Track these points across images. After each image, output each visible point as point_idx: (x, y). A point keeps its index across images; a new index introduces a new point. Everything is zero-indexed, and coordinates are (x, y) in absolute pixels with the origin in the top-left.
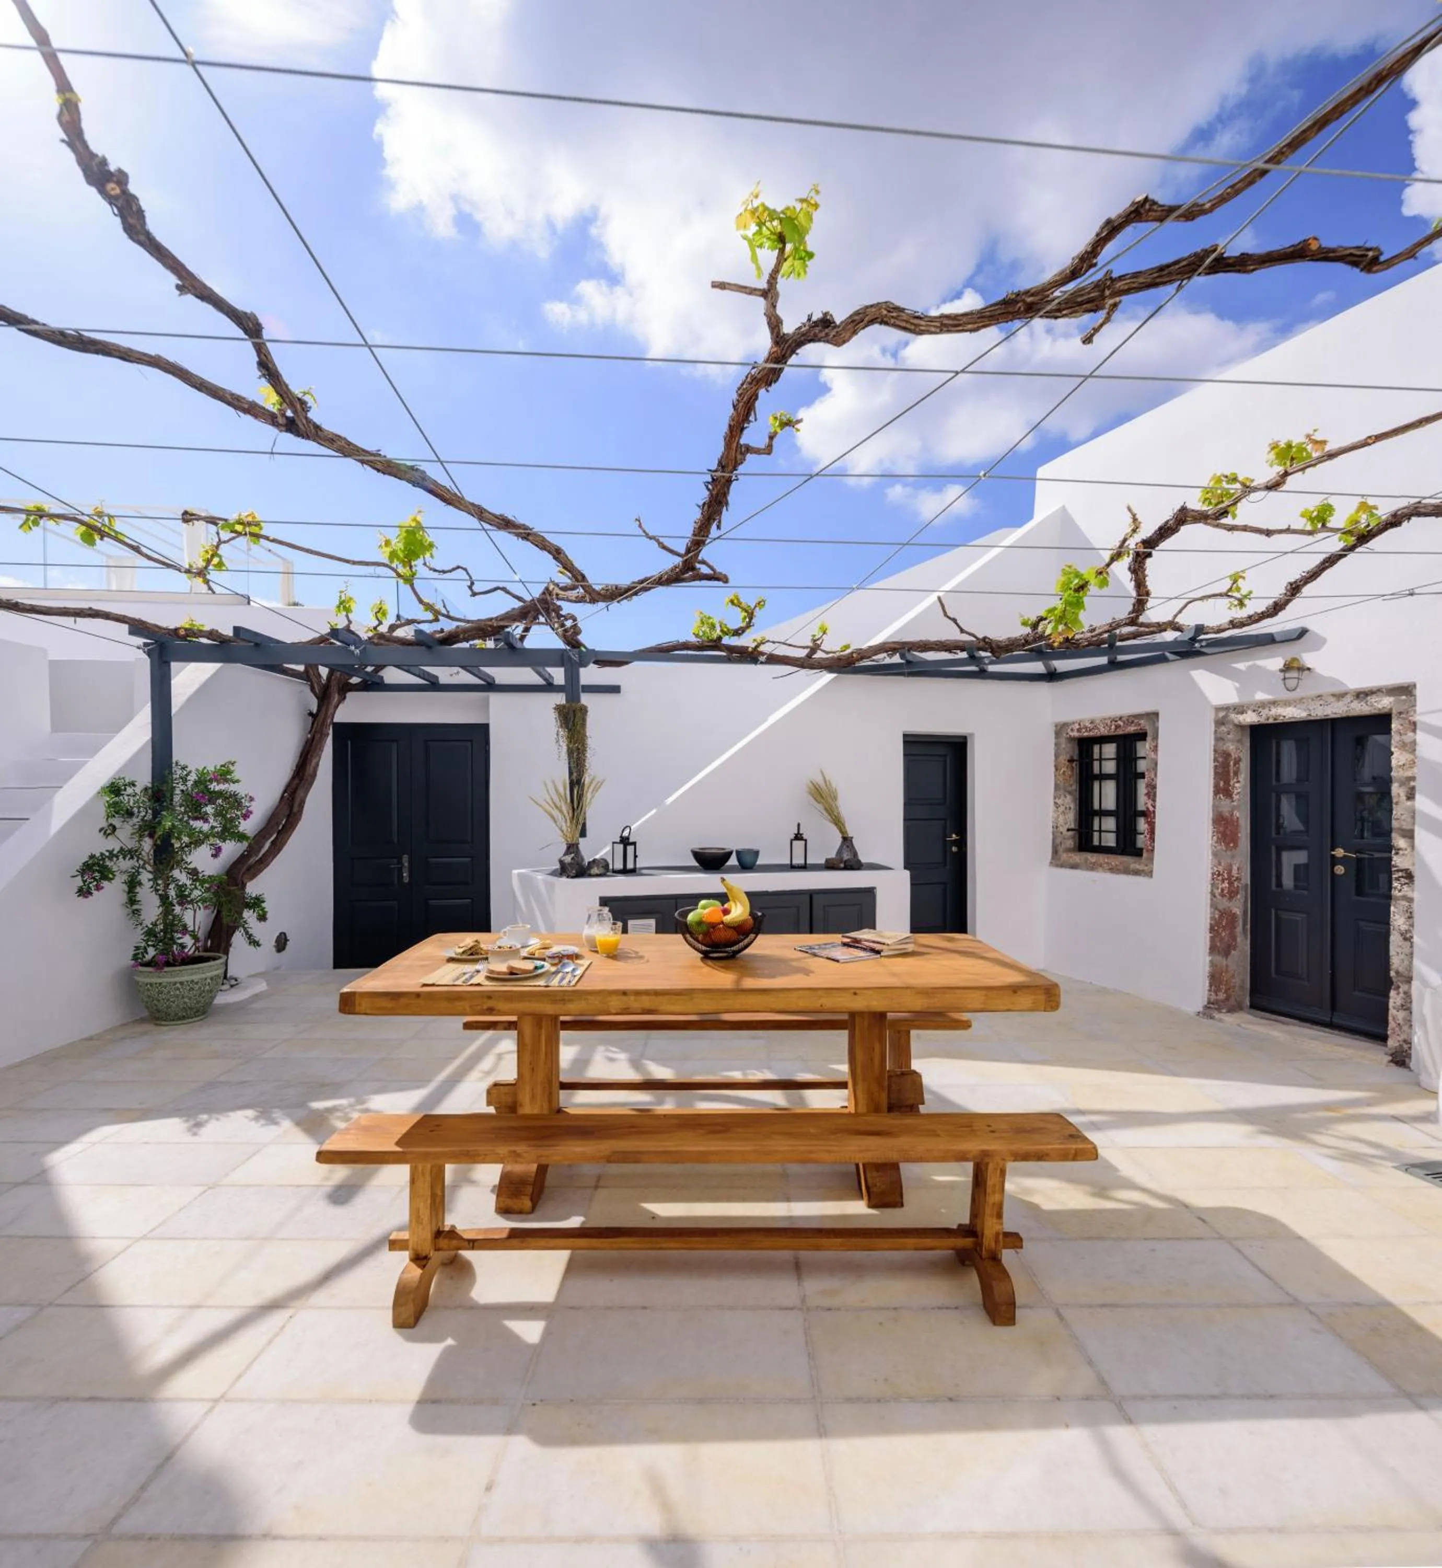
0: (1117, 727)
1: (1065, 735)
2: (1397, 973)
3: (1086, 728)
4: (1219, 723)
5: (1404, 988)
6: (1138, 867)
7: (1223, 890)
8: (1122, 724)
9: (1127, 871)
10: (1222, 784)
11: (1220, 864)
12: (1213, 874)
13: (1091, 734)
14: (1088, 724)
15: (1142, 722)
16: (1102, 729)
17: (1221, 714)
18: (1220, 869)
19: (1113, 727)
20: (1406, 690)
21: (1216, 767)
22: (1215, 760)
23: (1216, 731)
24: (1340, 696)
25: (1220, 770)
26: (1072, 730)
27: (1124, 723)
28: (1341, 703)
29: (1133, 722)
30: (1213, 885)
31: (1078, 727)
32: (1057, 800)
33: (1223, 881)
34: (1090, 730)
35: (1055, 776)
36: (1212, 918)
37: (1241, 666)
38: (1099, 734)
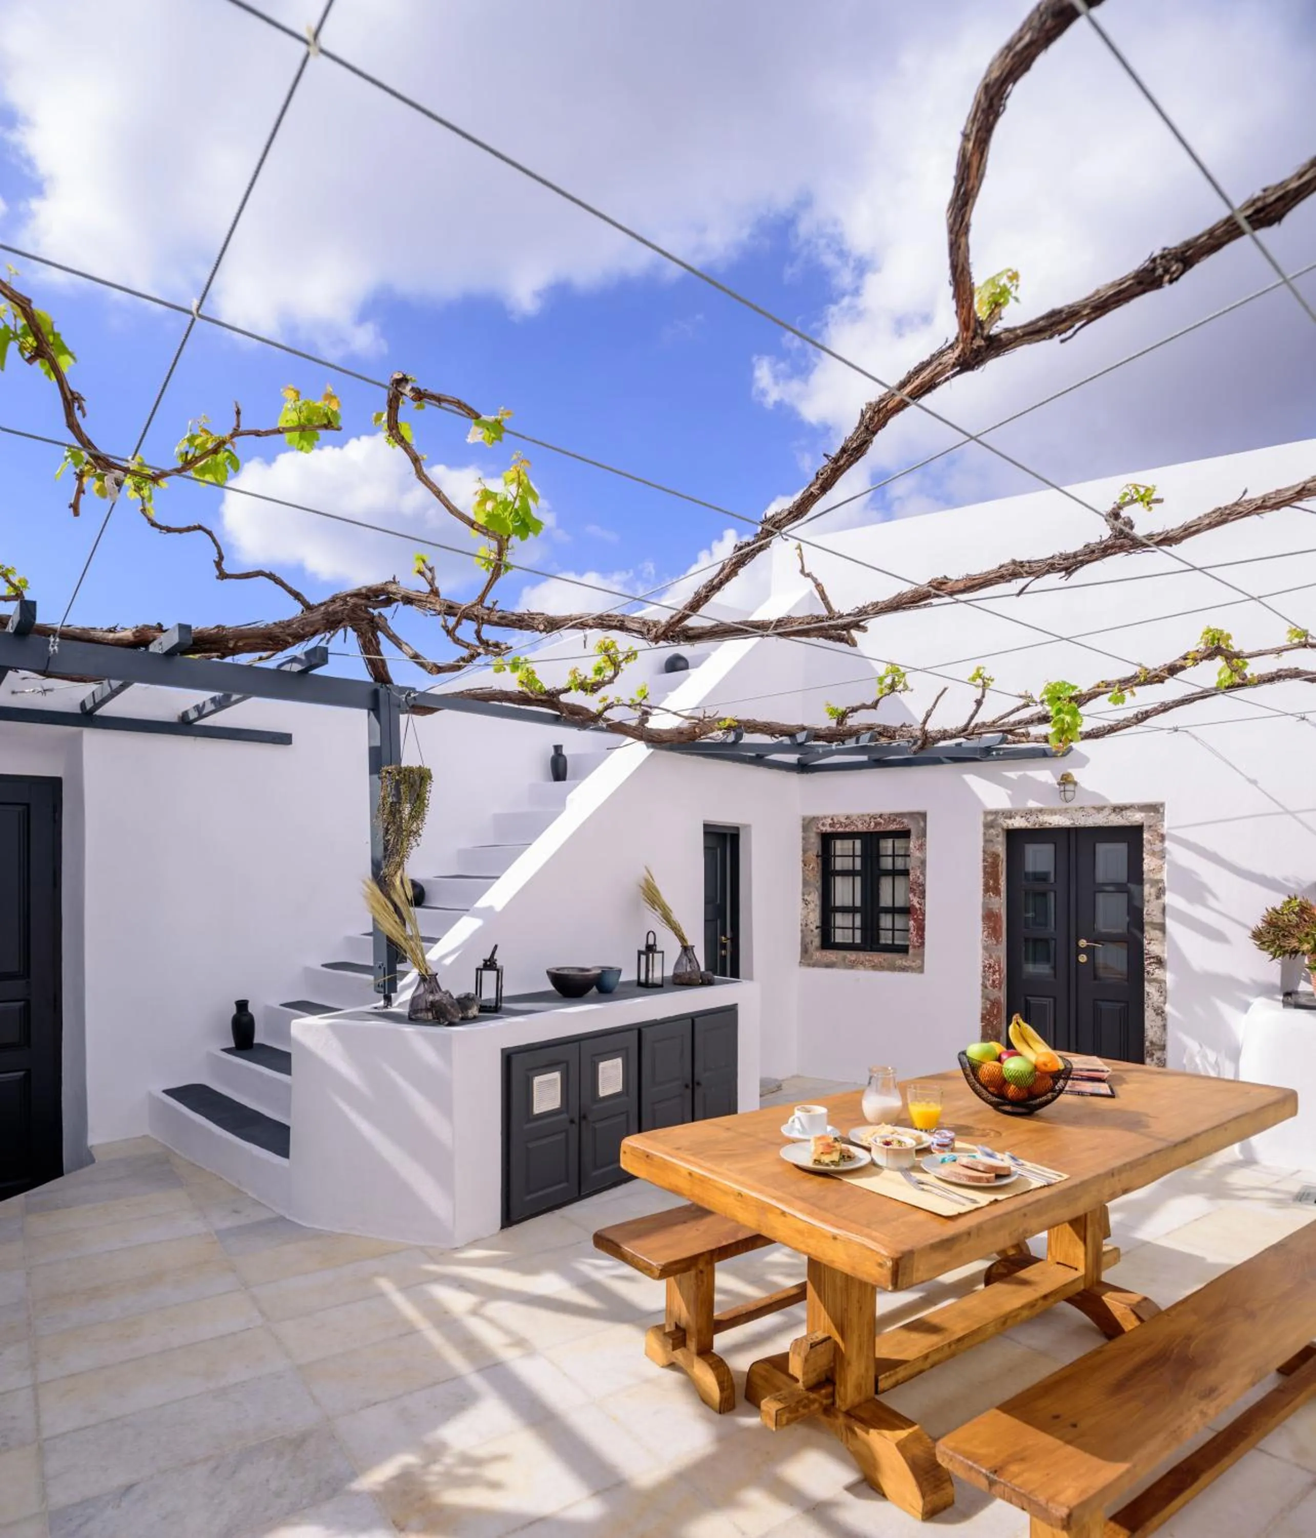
0: (877, 824)
1: (815, 830)
2: (1152, 1043)
3: (841, 823)
4: (988, 826)
5: (1158, 1054)
6: (904, 963)
7: (994, 981)
8: (882, 821)
9: (893, 968)
10: (991, 882)
11: (991, 957)
12: (984, 967)
13: (847, 830)
14: (843, 820)
15: (905, 820)
16: (860, 826)
17: (990, 818)
18: (992, 962)
19: (873, 824)
20: (1155, 808)
21: (985, 867)
22: (984, 860)
23: (985, 834)
24: (1100, 809)
25: (989, 870)
26: (823, 825)
27: (885, 820)
28: (1100, 816)
29: (895, 820)
30: (984, 977)
31: (830, 821)
32: (806, 897)
33: (994, 973)
34: (846, 826)
35: (803, 871)
36: (984, 1008)
37: (1012, 775)
38: (856, 830)
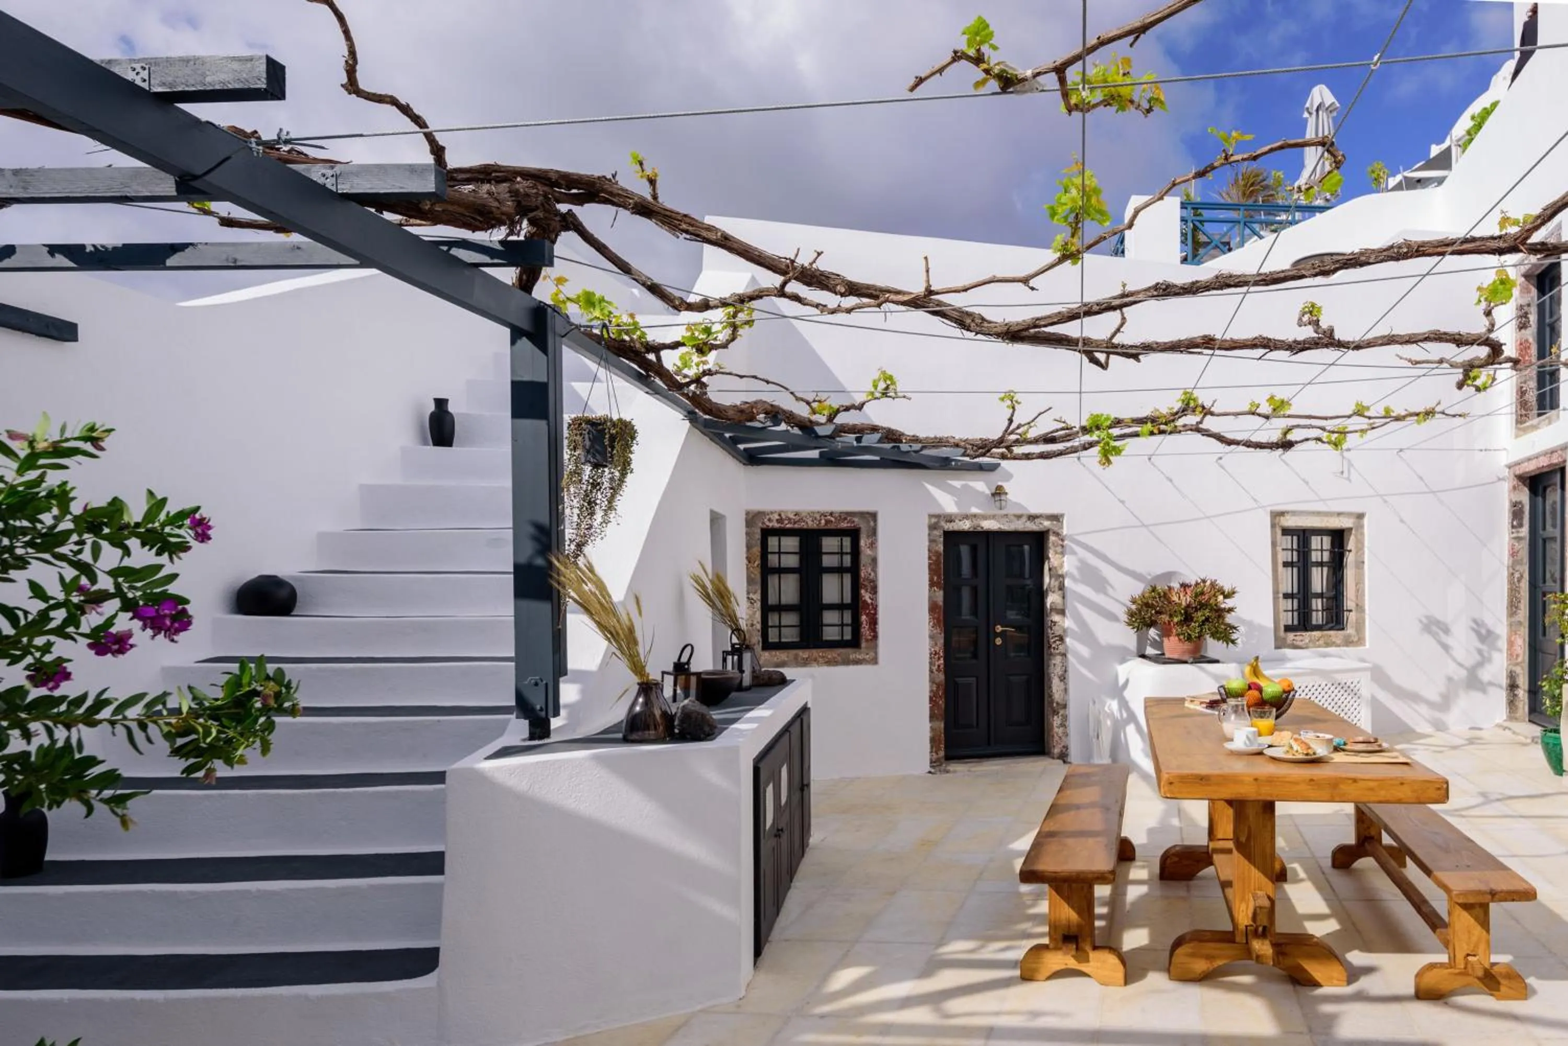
0: (827, 522)
1: (760, 525)
2: (1057, 703)
3: (789, 519)
4: (932, 527)
5: (1062, 712)
6: (855, 658)
7: (938, 668)
8: (833, 519)
10: (935, 578)
12: (930, 656)
13: (796, 526)
14: (792, 516)
15: (856, 520)
16: (810, 523)
17: (934, 520)
19: (823, 522)
20: (1056, 518)
21: (930, 565)
22: (930, 558)
23: (929, 535)
24: (1019, 517)
25: (933, 567)
26: (770, 520)
27: (836, 518)
28: (1020, 522)
29: (845, 519)
30: (930, 665)
31: (777, 517)
32: (751, 596)
33: (938, 660)
34: (795, 523)
35: (748, 569)
36: (931, 691)
37: (957, 484)
38: (805, 527)
